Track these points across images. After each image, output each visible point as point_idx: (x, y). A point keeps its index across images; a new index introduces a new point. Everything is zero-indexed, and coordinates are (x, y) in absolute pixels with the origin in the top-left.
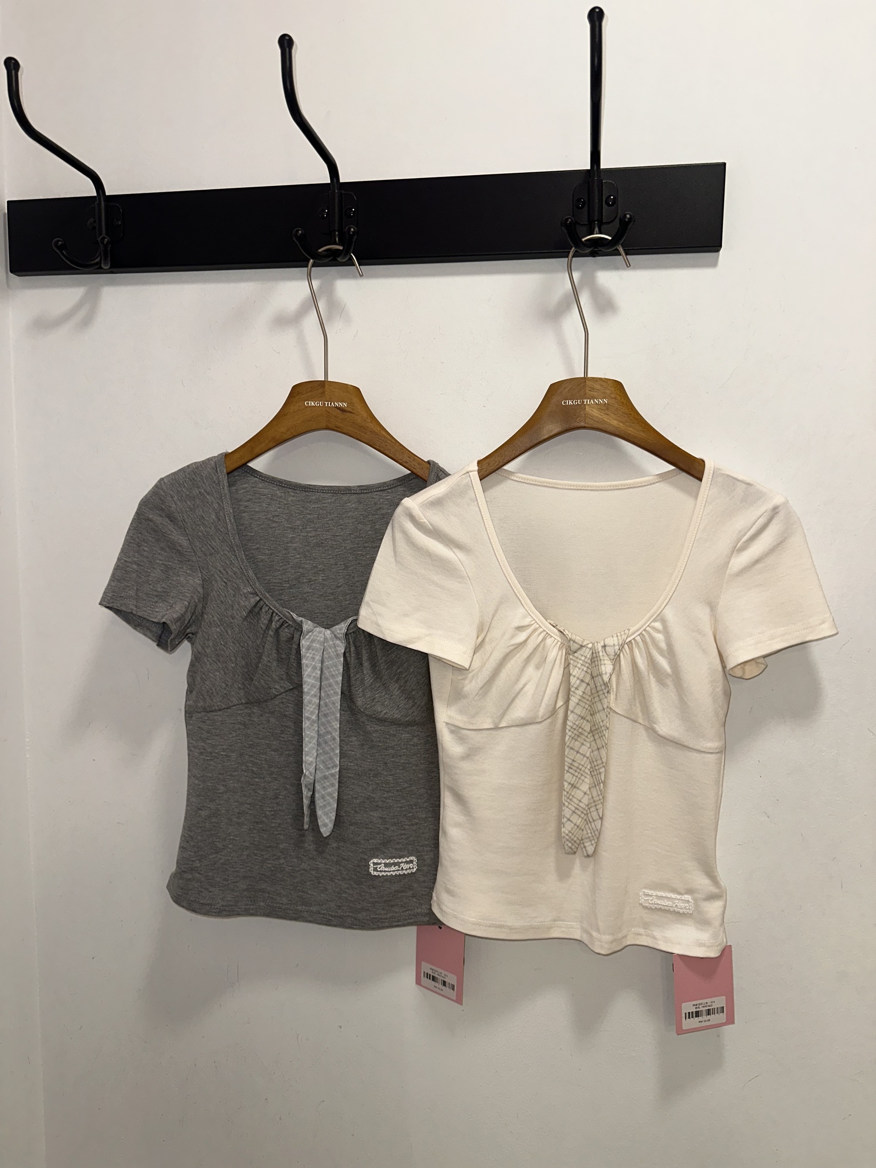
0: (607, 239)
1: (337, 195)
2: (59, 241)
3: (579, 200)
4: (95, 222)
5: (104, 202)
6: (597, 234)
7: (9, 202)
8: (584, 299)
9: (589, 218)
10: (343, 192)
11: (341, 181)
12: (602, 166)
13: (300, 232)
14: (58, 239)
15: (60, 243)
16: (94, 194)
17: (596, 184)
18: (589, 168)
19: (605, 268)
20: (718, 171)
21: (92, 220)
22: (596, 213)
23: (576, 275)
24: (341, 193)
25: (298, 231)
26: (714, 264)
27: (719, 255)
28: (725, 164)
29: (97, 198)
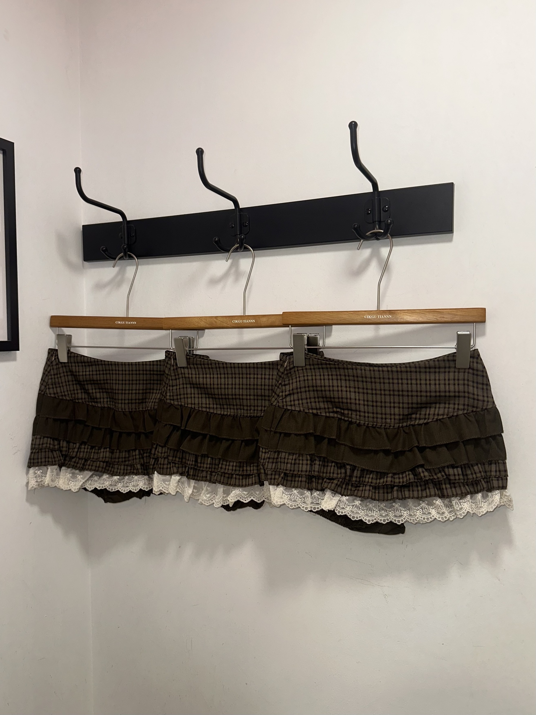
0: (381, 232)
1: (238, 215)
2: (104, 247)
3: (368, 210)
4: (122, 234)
5: (126, 224)
6: (377, 229)
7: (83, 226)
9: (373, 219)
10: (242, 213)
11: (240, 207)
12: (380, 190)
13: (217, 239)
14: (102, 247)
15: (104, 248)
16: (122, 220)
17: (376, 201)
18: (372, 191)
20: (448, 188)
22: (377, 218)
24: (240, 214)
25: (215, 239)
26: (451, 240)
27: (453, 235)
28: (453, 183)
29: (123, 223)
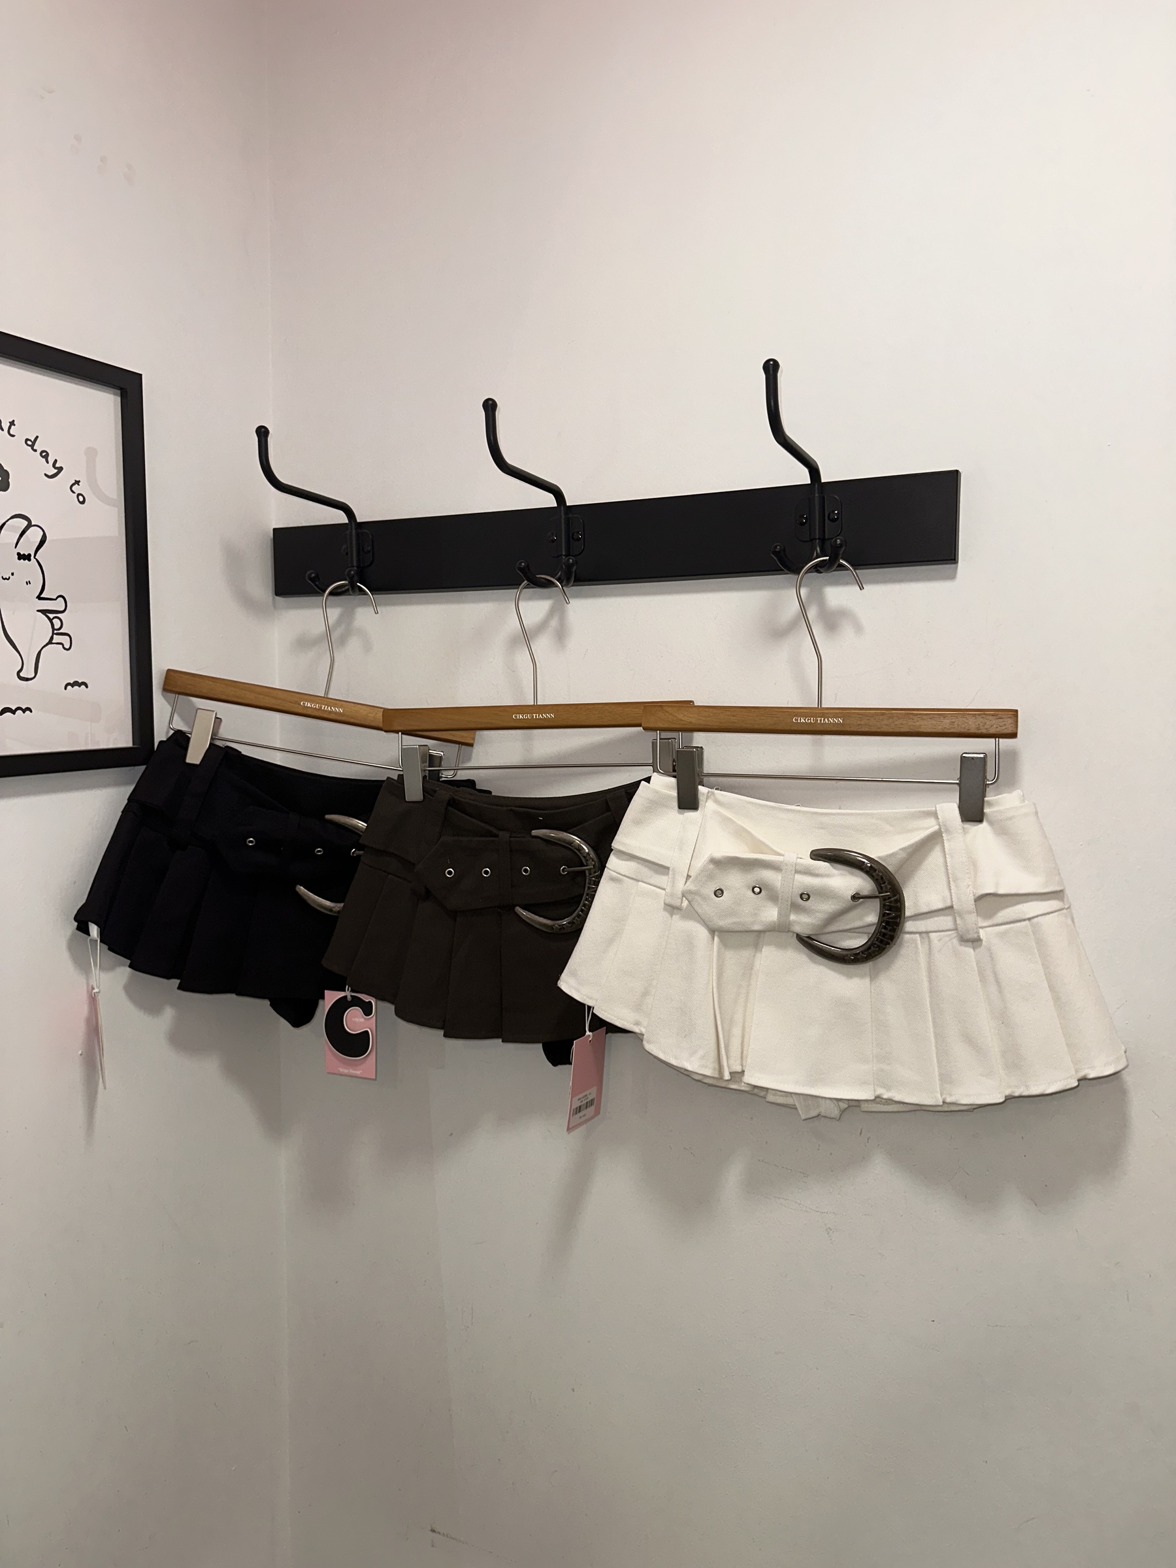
1: (563, 521)
3: (802, 516)
4: (347, 548)
5: (356, 529)
7: (274, 529)
8: (812, 613)
9: (810, 535)
10: (570, 515)
11: (567, 505)
12: (823, 481)
14: (312, 571)
15: (313, 575)
16: (347, 521)
17: (816, 501)
18: (809, 482)
19: (836, 583)
20: (950, 480)
21: (344, 546)
22: (817, 533)
23: (803, 591)
24: (568, 518)
25: (520, 563)
26: (952, 577)
27: (957, 568)
28: (958, 471)
29: (349, 526)
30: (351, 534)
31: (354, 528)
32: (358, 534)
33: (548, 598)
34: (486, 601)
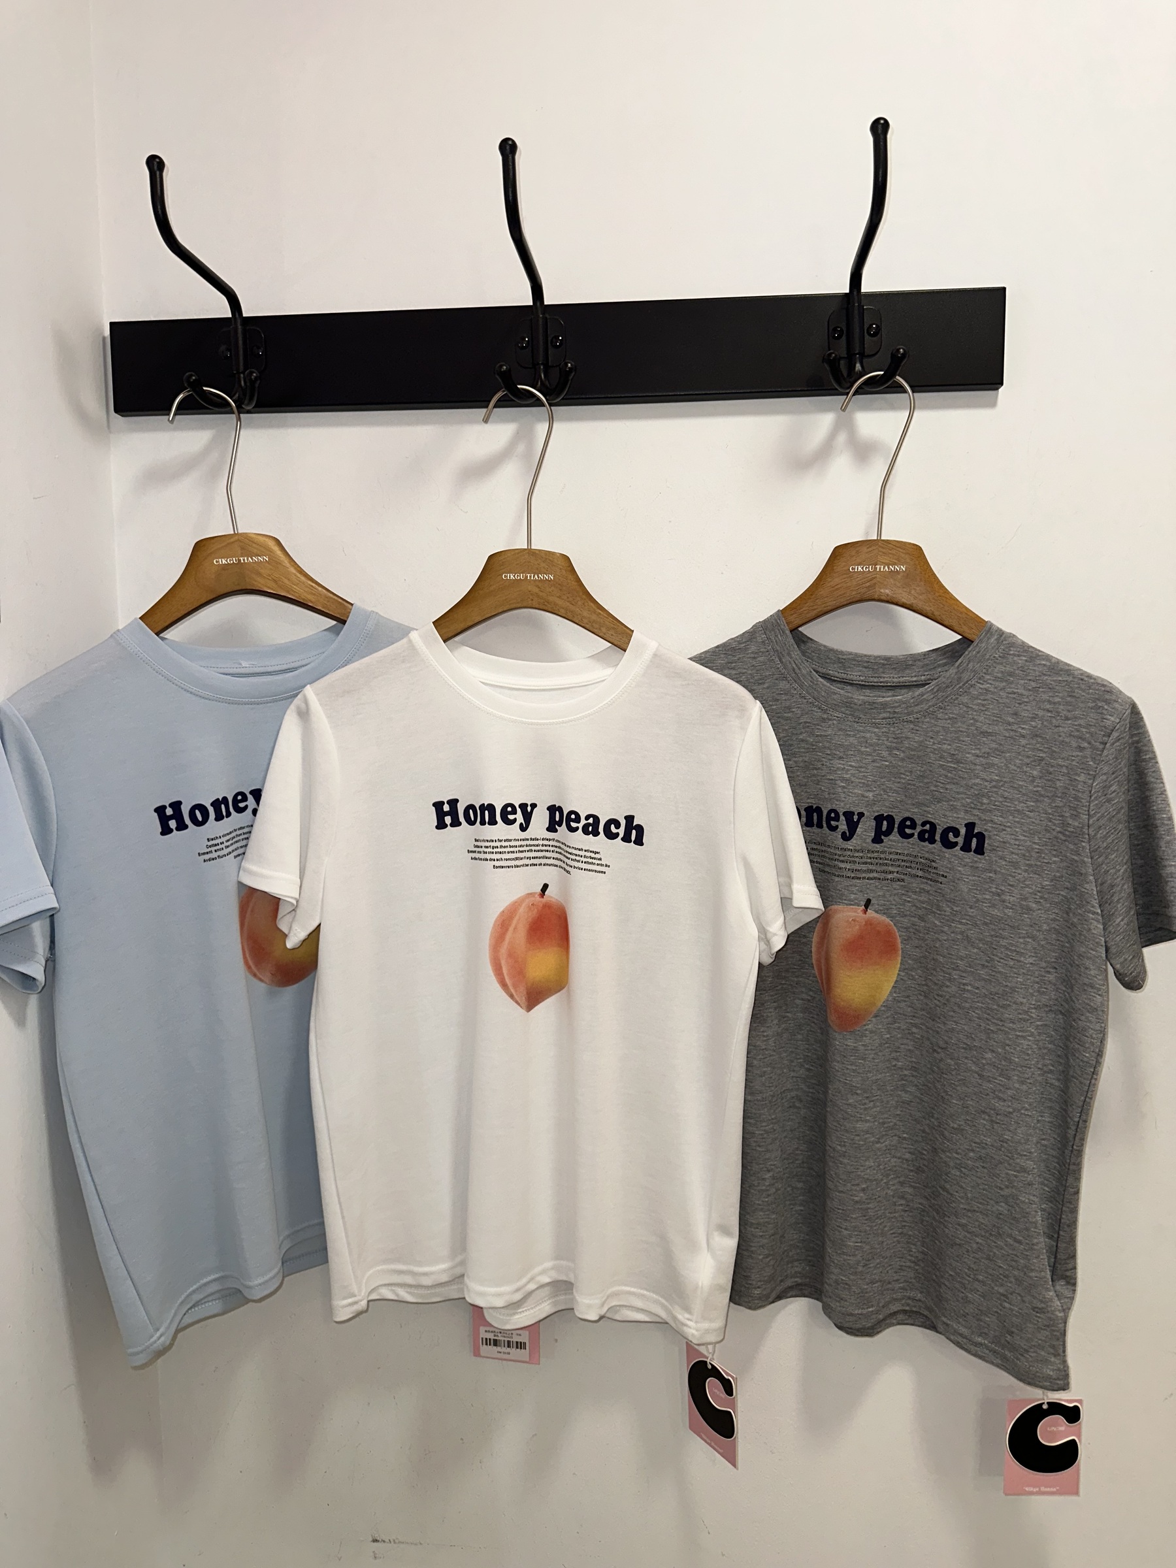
1: (541, 321)
3: (835, 329)
4: (231, 348)
5: (242, 325)
7: (112, 323)
9: (847, 351)
10: (548, 316)
11: (546, 303)
12: (863, 290)
13: (504, 368)
14: (193, 374)
15: (193, 378)
16: (228, 314)
17: (856, 312)
18: (848, 291)
20: (997, 296)
21: (226, 347)
22: (857, 345)
24: (546, 318)
25: (501, 366)
26: (993, 404)
27: (998, 393)
28: (1004, 289)
29: (233, 321)
30: (236, 330)
31: (239, 321)
32: (244, 332)
33: (513, 420)
34: (424, 423)
